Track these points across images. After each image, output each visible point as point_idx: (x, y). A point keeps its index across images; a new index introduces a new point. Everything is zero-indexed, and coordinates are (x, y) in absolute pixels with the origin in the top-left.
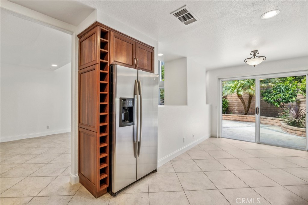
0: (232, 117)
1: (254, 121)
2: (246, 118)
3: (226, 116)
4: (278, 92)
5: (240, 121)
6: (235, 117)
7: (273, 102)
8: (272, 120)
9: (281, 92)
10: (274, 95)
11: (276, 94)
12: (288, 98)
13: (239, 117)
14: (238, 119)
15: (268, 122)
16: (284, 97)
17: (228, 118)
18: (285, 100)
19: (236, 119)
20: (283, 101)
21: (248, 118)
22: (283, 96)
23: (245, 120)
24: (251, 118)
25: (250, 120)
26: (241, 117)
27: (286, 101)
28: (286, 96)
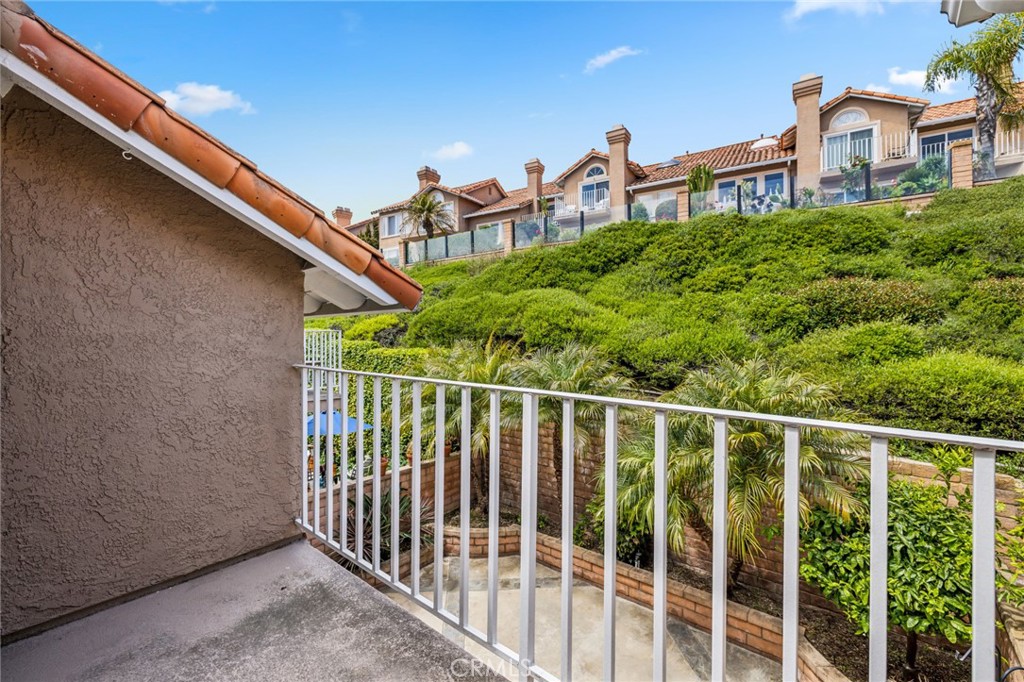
3: (634, 583)
13: (690, 606)
17: (644, 597)
26: (699, 609)
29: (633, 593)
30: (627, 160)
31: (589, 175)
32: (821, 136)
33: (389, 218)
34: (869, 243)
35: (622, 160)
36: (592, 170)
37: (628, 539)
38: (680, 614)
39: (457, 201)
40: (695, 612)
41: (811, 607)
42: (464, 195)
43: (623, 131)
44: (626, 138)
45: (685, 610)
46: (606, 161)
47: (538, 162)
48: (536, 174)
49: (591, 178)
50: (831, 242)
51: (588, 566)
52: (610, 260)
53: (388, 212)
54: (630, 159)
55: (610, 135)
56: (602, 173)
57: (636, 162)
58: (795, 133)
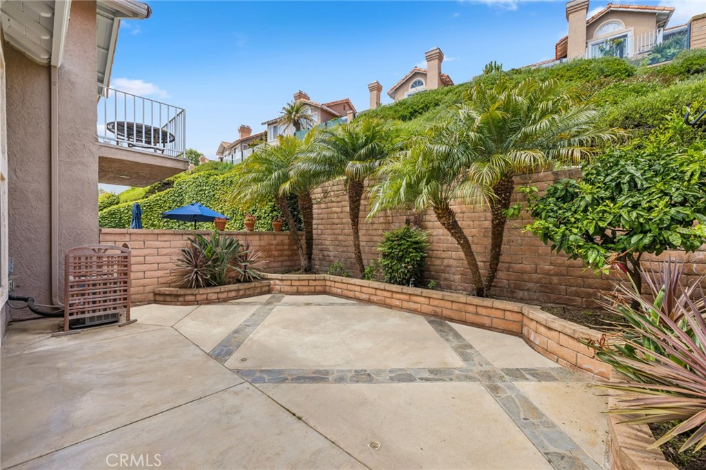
0: (426, 301)
2: (473, 310)
3: (406, 297)
4: (603, 194)
6: (436, 302)
7: (579, 247)
8: (571, 342)
9: (626, 188)
10: (585, 210)
11: (597, 201)
12: (661, 220)
13: (448, 305)
15: (553, 346)
16: (639, 216)
17: (413, 306)
18: (645, 232)
19: (439, 310)
20: (634, 239)
21: (480, 310)
22: (634, 214)
23: (470, 318)
25: (487, 321)
26: (455, 306)
27: (647, 241)
28: (650, 209)
29: (406, 305)
30: (440, 73)
31: (413, 87)
32: (587, 43)
33: (275, 127)
34: (619, 74)
35: (436, 72)
36: (415, 83)
37: (403, 265)
38: (440, 314)
39: (320, 112)
40: (451, 309)
41: (550, 305)
42: (325, 108)
43: (438, 51)
44: (440, 57)
45: (444, 310)
46: (424, 75)
47: (378, 82)
48: (375, 92)
49: (414, 89)
50: (587, 76)
51: (373, 291)
52: (415, 111)
53: (273, 123)
54: (442, 72)
55: (428, 54)
56: (422, 84)
57: (446, 74)
58: (566, 43)
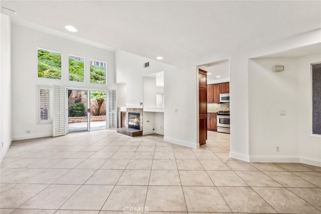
1: (105, 119)
2: (100, 118)
5: (96, 121)
6: (93, 118)
13: (96, 118)
14: (95, 120)
19: (94, 120)
21: (102, 118)
24: (104, 117)
25: (103, 119)
26: (97, 118)
